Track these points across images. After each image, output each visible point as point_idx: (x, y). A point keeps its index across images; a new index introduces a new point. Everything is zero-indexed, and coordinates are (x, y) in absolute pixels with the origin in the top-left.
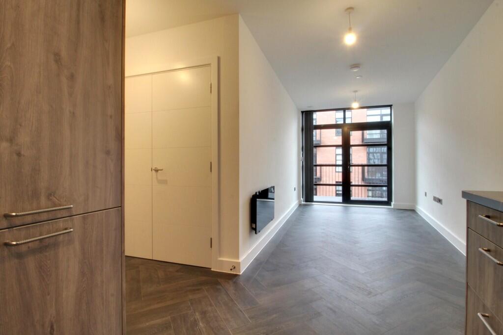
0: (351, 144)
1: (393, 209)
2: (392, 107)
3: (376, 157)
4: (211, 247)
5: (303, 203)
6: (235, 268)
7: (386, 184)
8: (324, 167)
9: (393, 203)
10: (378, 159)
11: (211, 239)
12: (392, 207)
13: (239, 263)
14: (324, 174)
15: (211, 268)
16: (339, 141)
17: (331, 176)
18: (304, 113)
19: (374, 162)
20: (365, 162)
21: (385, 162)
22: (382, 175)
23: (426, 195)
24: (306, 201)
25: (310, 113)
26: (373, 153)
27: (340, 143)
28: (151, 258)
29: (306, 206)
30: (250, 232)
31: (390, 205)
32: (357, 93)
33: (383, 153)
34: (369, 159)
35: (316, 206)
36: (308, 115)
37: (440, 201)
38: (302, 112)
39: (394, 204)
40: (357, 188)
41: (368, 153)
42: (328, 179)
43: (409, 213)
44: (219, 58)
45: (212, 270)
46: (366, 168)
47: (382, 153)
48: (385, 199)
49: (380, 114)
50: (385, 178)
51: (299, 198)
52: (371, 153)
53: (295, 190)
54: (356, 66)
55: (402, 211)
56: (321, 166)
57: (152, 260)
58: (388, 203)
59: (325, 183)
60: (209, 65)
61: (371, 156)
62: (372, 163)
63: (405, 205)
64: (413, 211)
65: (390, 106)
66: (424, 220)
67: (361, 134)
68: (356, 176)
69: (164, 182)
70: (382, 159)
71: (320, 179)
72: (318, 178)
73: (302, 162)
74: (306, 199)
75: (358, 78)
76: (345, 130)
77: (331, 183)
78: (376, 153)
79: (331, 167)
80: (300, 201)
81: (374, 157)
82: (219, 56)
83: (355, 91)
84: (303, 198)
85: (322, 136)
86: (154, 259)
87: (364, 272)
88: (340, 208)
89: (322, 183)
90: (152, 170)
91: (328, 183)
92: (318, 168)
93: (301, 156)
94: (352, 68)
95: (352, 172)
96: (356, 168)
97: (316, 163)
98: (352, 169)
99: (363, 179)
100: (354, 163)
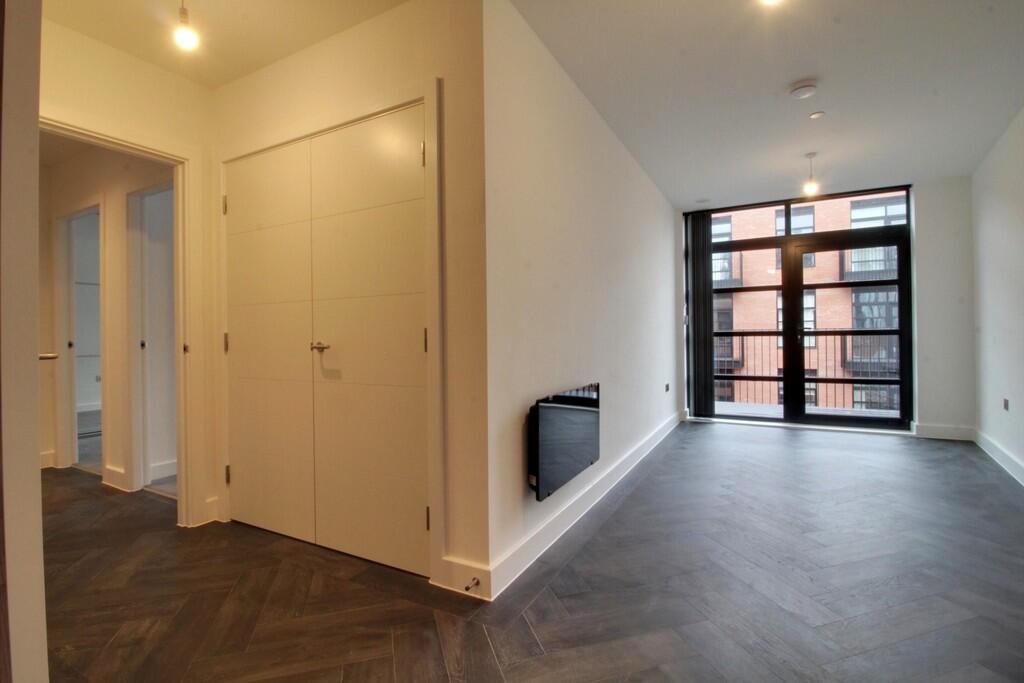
0: (805, 283)
1: (912, 437)
3: (876, 314)
4: (428, 528)
5: (688, 417)
6: (478, 583)
7: (897, 378)
8: (751, 338)
9: (915, 424)
10: (881, 318)
11: (428, 508)
12: (914, 433)
13: (488, 574)
14: (749, 353)
15: (429, 578)
16: (775, 276)
17: (766, 358)
18: (690, 217)
19: (872, 325)
20: (848, 326)
21: (895, 326)
22: (890, 355)
23: (1006, 406)
24: (696, 414)
25: (704, 216)
26: (870, 305)
27: (780, 283)
28: (313, 542)
29: (699, 427)
30: (526, 495)
31: (908, 428)
32: (813, 159)
33: (893, 304)
34: (858, 318)
35: (719, 427)
36: (698, 221)
38: (686, 215)
39: (917, 426)
40: (831, 386)
41: (857, 306)
42: (759, 362)
43: (958, 450)
44: (440, 83)
45: (430, 582)
46: (849, 338)
47: (889, 305)
48: (895, 414)
49: (883, 214)
50: (895, 361)
51: (679, 406)
52: (865, 304)
53: (667, 389)
54: (805, 83)
55: (940, 444)
56: (743, 334)
57: (315, 545)
58: (903, 422)
59: (751, 374)
60: (419, 101)
61: (864, 311)
62: (868, 326)
64: (970, 445)
65: (905, 188)
66: (1000, 470)
67: (837, 259)
68: (820, 356)
69: (333, 374)
70: (888, 319)
71: (741, 363)
72: (736, 362)
73: (688, 327)
74: (695, 410)
75: (813, 117)
76: (794, 250)
77: (766, 374)
78: (877, 305)
79: (766, 338)
80: (682, 414)
81: (872, 313)
82: (440, 76)
83: (811, 155)
84: (689, 406)
85: (744, 270)
86: (318, 543)
87: (819, 623)
88: (777, 431)
89: (744, 373)
90: (312, 349)
91: (759, 374)
92: (736, 340)
93: (685, 314)
94: (796, 89)
95: (810, 348)
96: (821, 339)
97: (732, 328)
98: (808, 341)
99: (844, 363)
100: (821, 327)
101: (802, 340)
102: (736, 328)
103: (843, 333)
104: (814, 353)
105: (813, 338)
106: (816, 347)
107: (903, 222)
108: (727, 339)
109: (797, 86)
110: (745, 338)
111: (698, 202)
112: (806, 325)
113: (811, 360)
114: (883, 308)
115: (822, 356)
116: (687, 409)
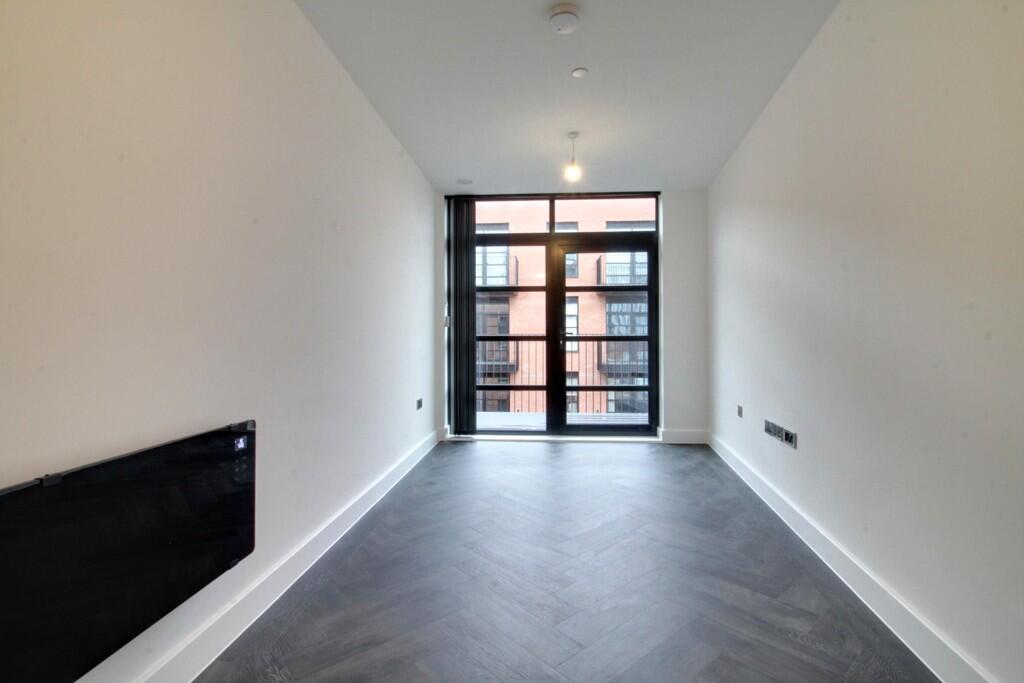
0: (567, 284)
1: (659, 444)
2: (660, 197)
3: (622, 323)
5: (448, 436)
8: (524, 343)
9: (661, 430)
10: (627, 327)
12: (660, 439)
14: (523, 357)
16: (540, 278)
18: (452, 202)
19: (619, 332)
20: (602, 332)
21: (643, 332)
22: (633, 357)
23: (740, 414)
24: (458, 430)
25: (467, 202)
26: (617, 314)
27: (544, 284)
29: (460, 447)
31: (655, 434)
33: (640, 314)
34: (610, 326)
35: (481, 445)
36: (461, 206)
37: (789, 438)
38: (448, 198)
39: (663, 432)
40: (590, 393)
41: (609, 314)
46: (604, 344)
48: (642, 418)
51: (439, 424)
52: (614, 313)
53: (419, 406)
54: (565, 8)
55: (682, 451)
58: (651, 428)
61: (614, 320)
62: (616, 333)
63: (689, 434)
64: (705, 448)
65: (655, 195)
67: (595, 262)
68: (580, 361)
70: (633, 326)
71: (516, 367)
72: (512, 366)
73: (449, 330)
74: (456, 426)
75: (576, 74)
78: (623, 314)
80: (440, 432)
81: (619, 322)
83: (574, 134)
84: (449, 423)
85: (519, 277)
88: (538, 447)
92: (512, 344)
93: (446, 314)
94: (556, 14)
95: (572, 352)
96: (582, 343)
97: (508, 332)
98: (570, 346)
99: (600, 366)
100: (582, 333)
101: (564, 345)
102: (513, 332)
103: (599, 339)
104: (575, 356)
105: (575, 344)
106: (578, 352)
107: (654, 229)
108: (503, 344)
109: (558, 10)
110: (520, 342)
111: (460, 182)
112: (568, 330)
113: (571, 364)
114: (627, 317)
115: (583, 359)
116: (447, 426)
